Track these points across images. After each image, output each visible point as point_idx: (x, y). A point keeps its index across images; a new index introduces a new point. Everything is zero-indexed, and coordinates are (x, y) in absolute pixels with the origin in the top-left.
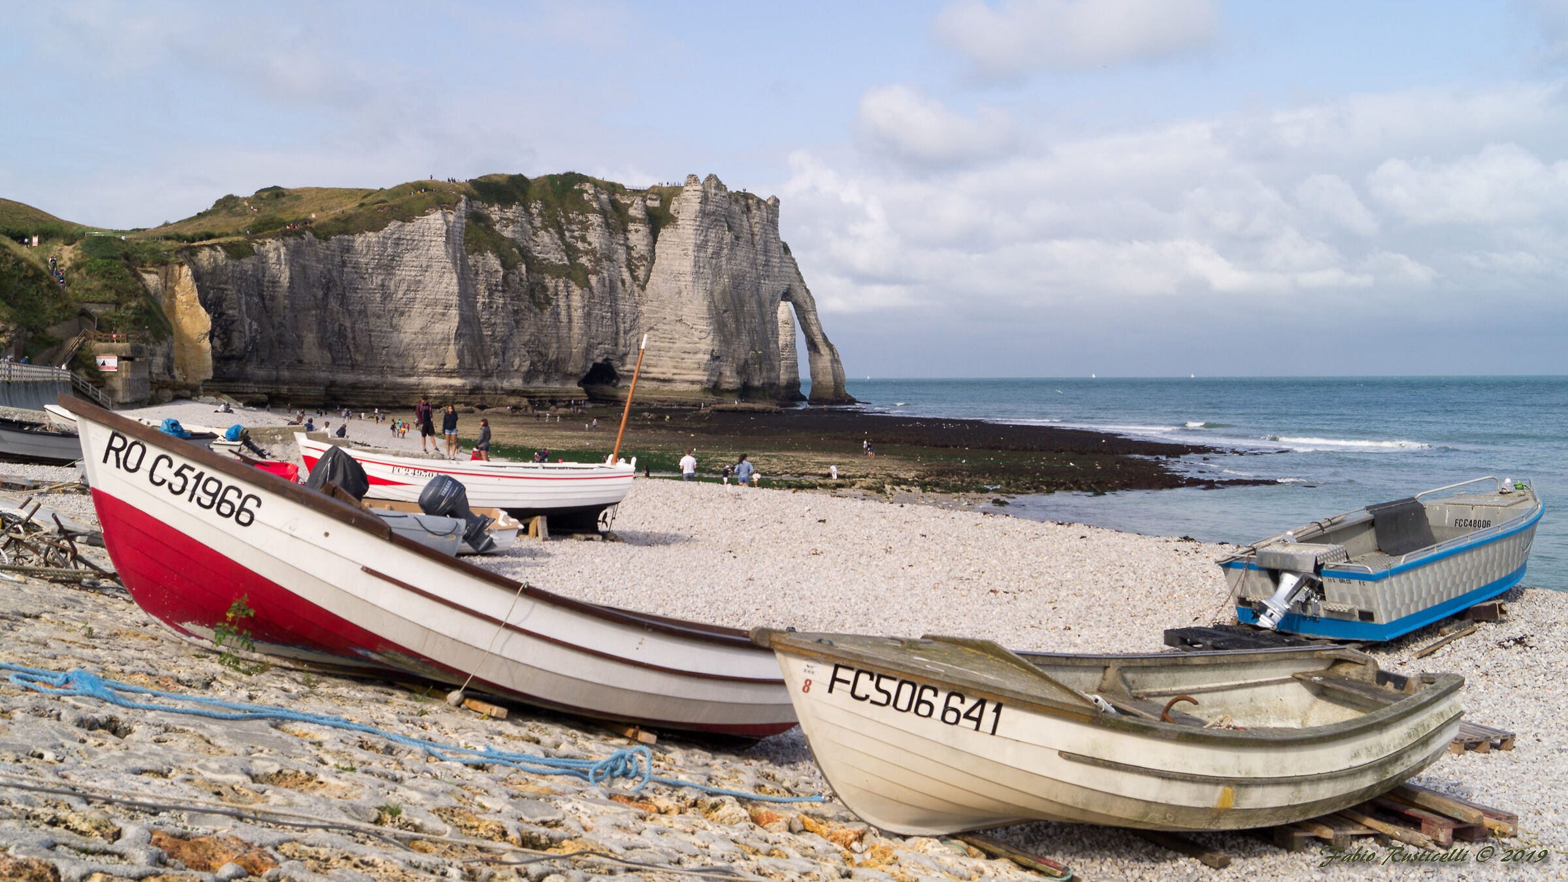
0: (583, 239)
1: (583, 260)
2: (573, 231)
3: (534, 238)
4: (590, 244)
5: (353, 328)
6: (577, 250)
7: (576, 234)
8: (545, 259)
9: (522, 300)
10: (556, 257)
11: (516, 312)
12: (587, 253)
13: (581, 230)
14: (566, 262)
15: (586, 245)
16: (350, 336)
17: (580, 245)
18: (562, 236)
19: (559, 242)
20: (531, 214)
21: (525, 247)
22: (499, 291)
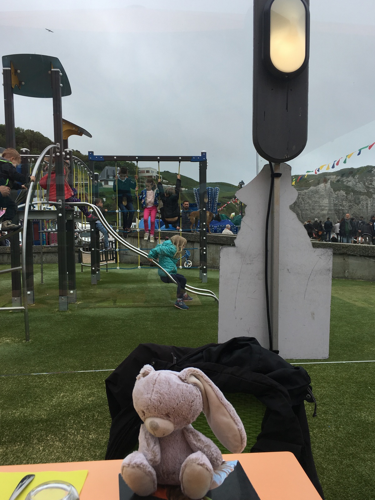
0: (371, 184)
1: (371, 190)
2: (368, 182)
3: (356, 185)
4: (373, 186)
5: (301, 213)
6: (369, 188)
7: (369, 183)
8: (359, 191)
9: (352, 203)
10: (363, 190)
11: (350, 206)
12: (372, 188)
13: (371, 182)
14: (366, 191)
15: (372, 186)
16: (300, 215)
17: (370, 186)
18: (364, 184)
19: (364, 186)
20: (355, 179)
21: (353, 188)
22: (345, 201)
